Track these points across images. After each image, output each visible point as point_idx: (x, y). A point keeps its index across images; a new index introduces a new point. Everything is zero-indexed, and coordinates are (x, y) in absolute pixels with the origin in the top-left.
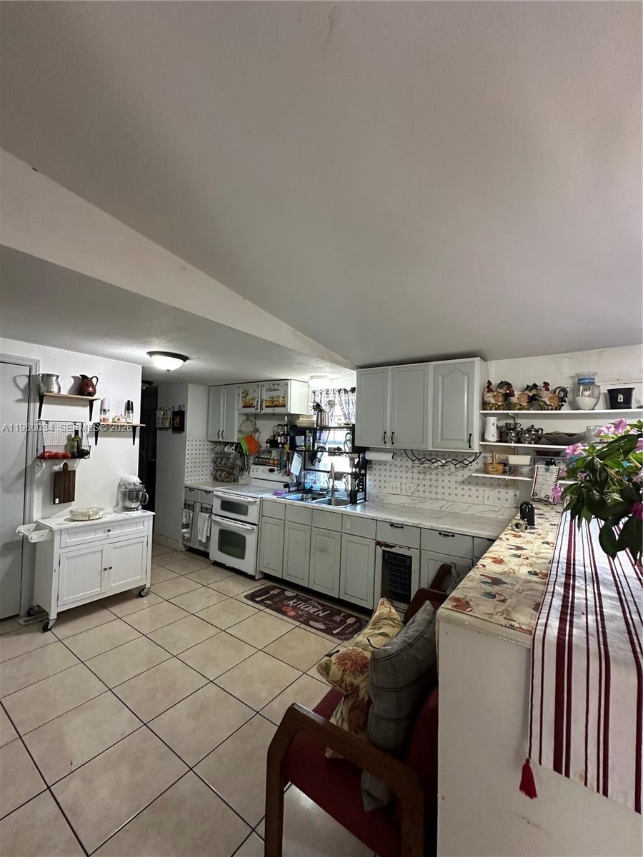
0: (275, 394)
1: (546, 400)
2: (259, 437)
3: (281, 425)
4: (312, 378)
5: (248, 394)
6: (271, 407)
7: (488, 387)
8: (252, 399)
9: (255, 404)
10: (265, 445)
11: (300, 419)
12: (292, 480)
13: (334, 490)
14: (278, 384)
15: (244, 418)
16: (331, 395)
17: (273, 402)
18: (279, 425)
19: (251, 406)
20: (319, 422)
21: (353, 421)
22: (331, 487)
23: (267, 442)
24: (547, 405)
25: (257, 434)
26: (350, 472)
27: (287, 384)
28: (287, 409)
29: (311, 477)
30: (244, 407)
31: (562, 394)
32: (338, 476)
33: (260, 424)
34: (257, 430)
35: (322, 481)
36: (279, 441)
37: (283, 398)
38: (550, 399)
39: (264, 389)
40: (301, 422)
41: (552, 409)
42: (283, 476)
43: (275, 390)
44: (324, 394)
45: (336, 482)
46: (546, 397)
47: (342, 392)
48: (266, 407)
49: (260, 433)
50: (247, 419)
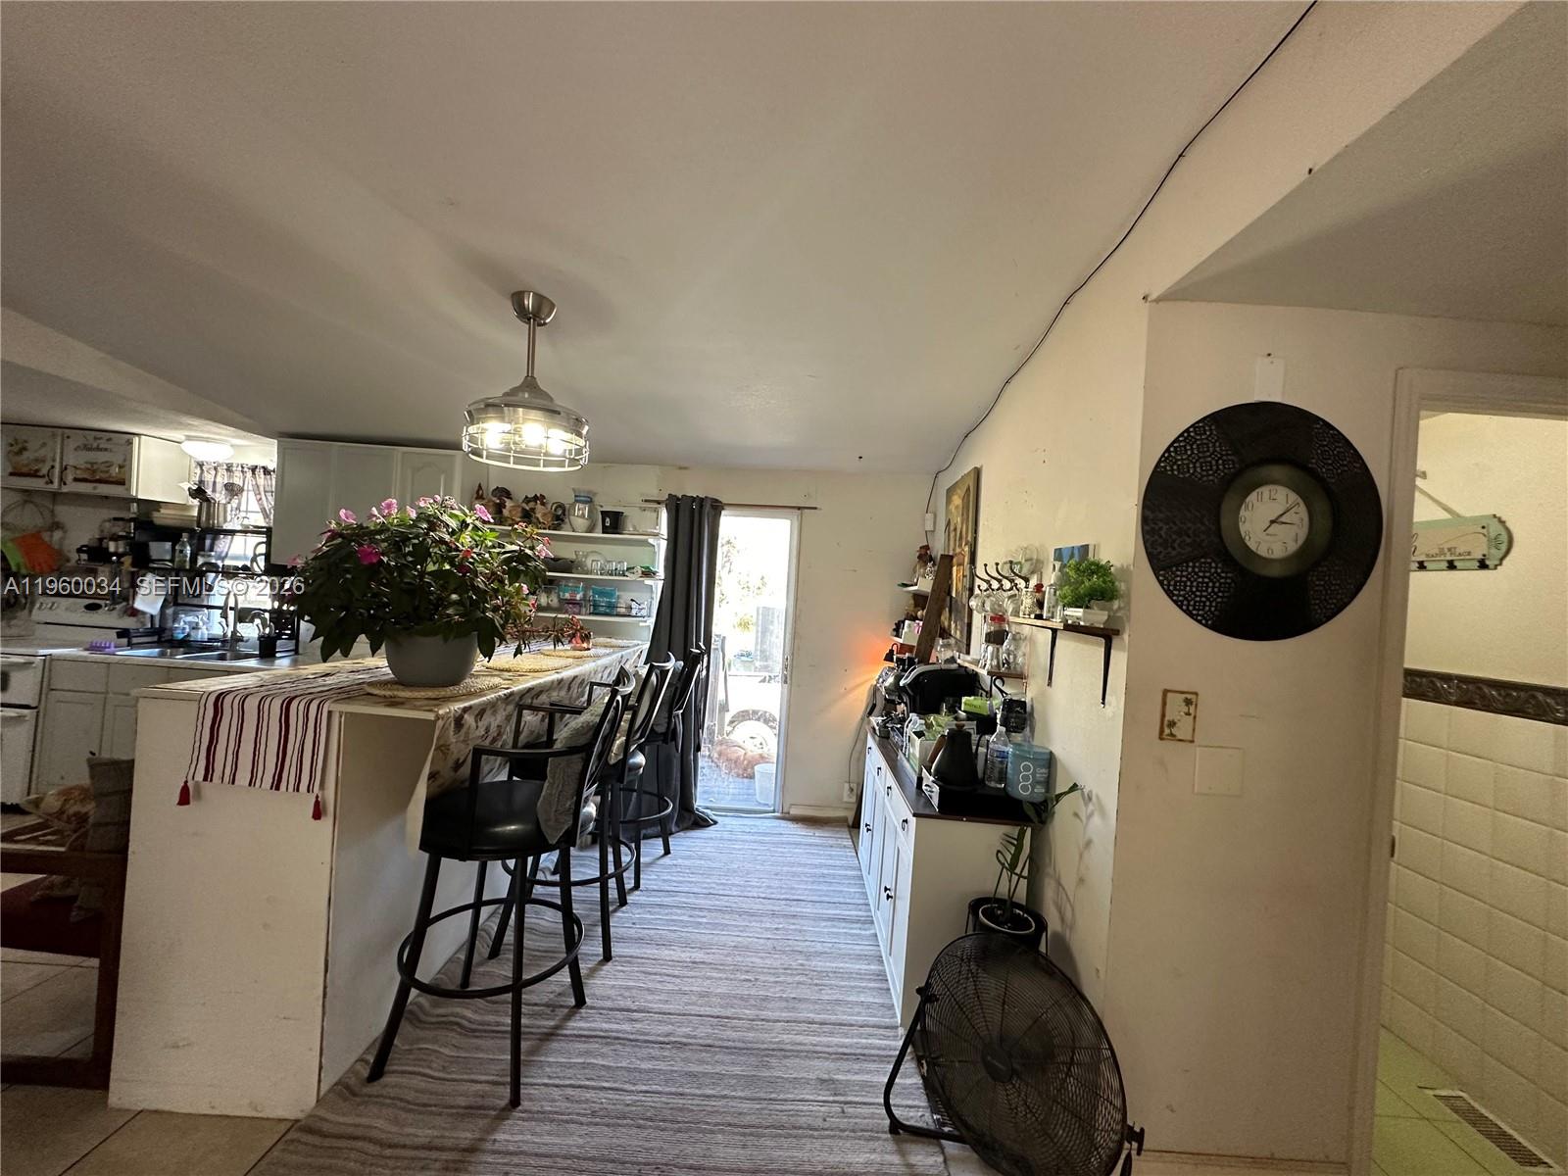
0: (101, 457)
1: (539, 515)
2: (62, 539)
3: (122, 519)
4: (189, 438)
5: (24, 449)
6: (91, 481)
7: (478, 492)
8: (37, 460)
9: (44, 471)
10: (74, 556)
11: (162, 511)
12: (143, 624)
13: (236, 639)
14: (109, 440)
15: (17, 497)
16: (238, 474)
17: (94, 471)
18: (115, 519)
19: (35, 474)
20: (204, 518)
21: (272, 525)
22: (229, 635)
23: (79, 551)
24: (540, 523)
25: (57, 535)
26: (269, 607)
27: (130, 443)
28: (129, 489)
29: (189, 619)
30: (11, 474)
31: (560, 512)
32: (244, 615)
33: (64, 512)
34: (56, 526)
35: (212, 625)
36: (112, 549)
37: (121, 467)
38: (544, 515)
39: (71, 444)
40: (162, 517)
41: (545, 529)
42: (120, 617)
43: (98, 449)
44: (222, 471)
45: (240, 626)
46: (540, 512)
47: (260, 473)
48: (76, 480)
49: (65, 532)
50: (26, 502)
